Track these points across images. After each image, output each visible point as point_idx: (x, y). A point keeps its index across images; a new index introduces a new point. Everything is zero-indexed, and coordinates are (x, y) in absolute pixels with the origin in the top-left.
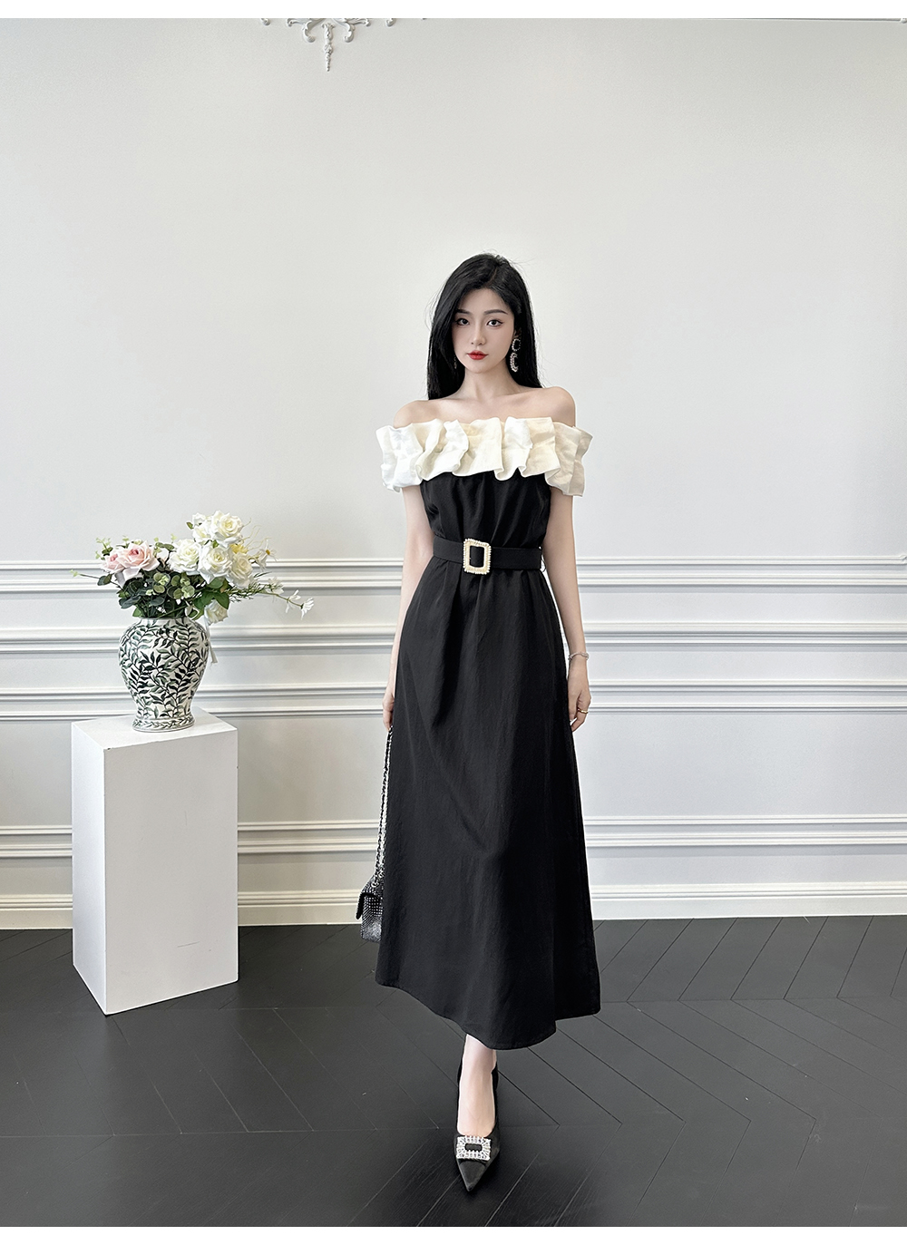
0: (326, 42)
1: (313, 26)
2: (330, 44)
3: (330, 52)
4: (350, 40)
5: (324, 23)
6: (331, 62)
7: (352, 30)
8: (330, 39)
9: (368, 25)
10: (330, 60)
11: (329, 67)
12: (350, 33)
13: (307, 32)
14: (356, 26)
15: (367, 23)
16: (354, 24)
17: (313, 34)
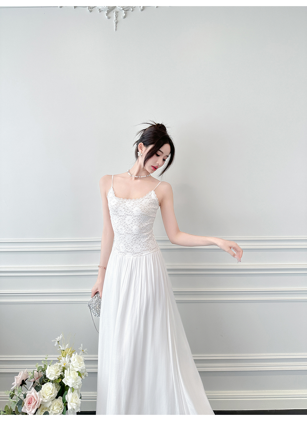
0: (115, 19)
1: (109, 12)
2: (116, 19)
3: (116, 23)
4: (125, 17)
5: (114, 10)
6: (117, 27)
7: (125, 13)
8: (117, 17)
9: (132, 11)
10: (116, 26)
11: (116, 29)
12: (125, 14)
13: (107, 14)
14: (127, 11)
15: (132, 10)
16: (126, 9)
17: (109, 15)
